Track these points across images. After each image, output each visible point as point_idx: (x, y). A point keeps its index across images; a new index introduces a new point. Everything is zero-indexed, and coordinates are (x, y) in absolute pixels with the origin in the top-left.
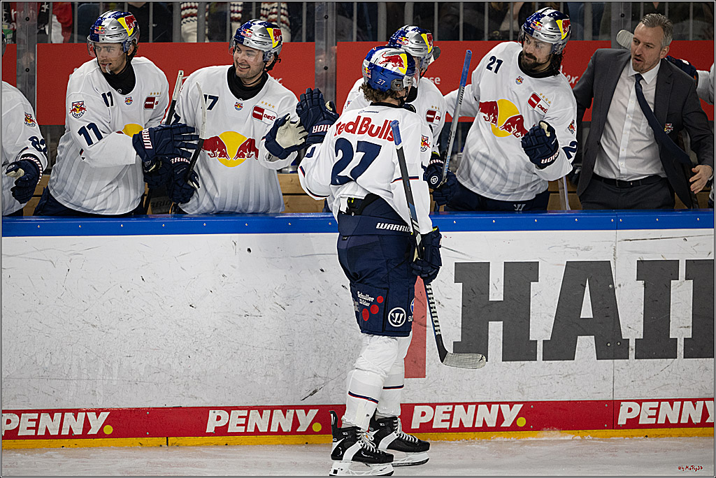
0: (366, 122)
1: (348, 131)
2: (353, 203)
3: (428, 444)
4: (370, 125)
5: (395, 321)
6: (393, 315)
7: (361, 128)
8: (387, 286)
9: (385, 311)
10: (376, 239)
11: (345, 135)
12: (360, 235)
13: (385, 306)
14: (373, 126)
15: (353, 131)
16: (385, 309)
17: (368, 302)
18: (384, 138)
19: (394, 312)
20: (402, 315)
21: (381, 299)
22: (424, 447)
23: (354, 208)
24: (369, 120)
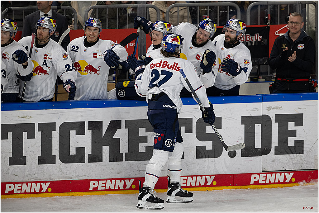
0: (165, 63)
1: (157, 66)
2: (154, 96)
3: (193, 194)
4: (167, 64)
5: (168, 145)
6: (167, 142)
7: (163, 65)
8: (166, 130)
9: (164, 140)
10: (162, 111)
11: (155, 68)
12: (156, 109)
13: (164, 138)
14: (169, 65)
15: (159, 66)
16: (164, 139)
17: (157, 136)
18: (175, 70)
19: (168, 141)
20: (171, 142)
21: (163, 135)
22: (191, 195)
23: (155, 98)
24: (167, 62)
